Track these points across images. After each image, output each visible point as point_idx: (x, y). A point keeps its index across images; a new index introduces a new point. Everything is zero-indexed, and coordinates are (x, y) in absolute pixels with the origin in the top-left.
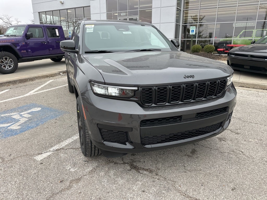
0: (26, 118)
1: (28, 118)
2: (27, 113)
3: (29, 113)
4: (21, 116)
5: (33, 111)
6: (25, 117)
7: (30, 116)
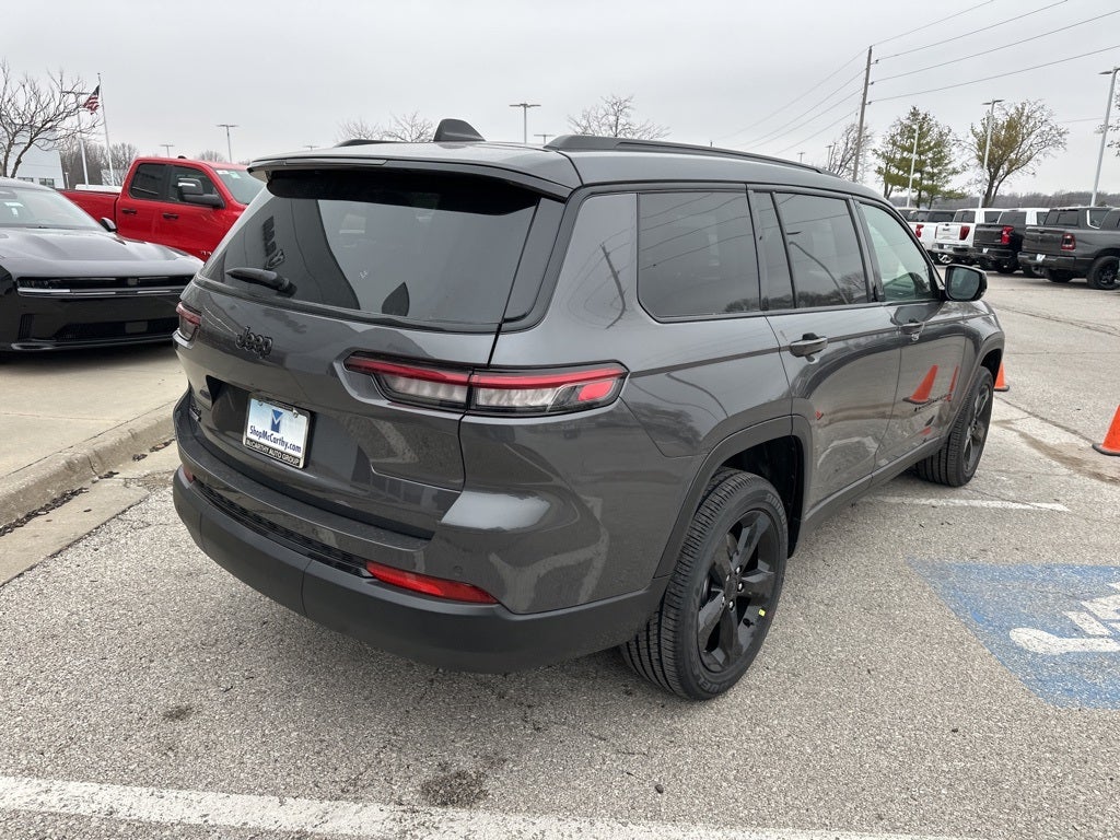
0: (1088, 612)
1: (1081, 609)
2: (1089, 637)
3: (1077, 631)
4: (1112, 629)
5: (1053, 639)
6: (1096, 617)
7: (1072, 615)
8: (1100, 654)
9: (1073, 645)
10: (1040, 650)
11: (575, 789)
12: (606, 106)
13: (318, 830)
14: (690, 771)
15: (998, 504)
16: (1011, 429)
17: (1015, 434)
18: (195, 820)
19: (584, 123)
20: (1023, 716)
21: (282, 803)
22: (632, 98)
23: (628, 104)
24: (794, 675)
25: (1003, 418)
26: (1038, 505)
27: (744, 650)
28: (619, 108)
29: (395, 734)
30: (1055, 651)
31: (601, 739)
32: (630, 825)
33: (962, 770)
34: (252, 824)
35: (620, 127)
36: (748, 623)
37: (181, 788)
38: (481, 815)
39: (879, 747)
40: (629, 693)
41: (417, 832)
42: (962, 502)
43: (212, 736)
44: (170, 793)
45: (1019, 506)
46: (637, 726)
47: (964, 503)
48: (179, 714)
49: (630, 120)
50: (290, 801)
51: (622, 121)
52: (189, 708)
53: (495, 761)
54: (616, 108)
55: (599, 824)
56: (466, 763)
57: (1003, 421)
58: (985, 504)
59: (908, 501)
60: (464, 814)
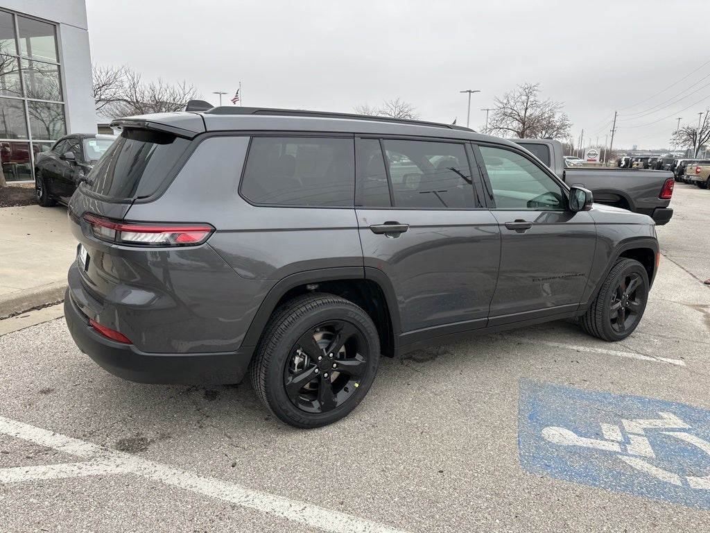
8: (597, 450)
9: (584, 442)
10: (555, 441)
11: (192, 456)
12: (521, 90)
13: (58, 449)
14: (260, 461)
15: (630, 355)
16: (703, 311)
17: (702, 314)
18: (13, 434)
19: (505, 101)
20: (496, 473)
21: (53, 435)
22: (538, 84)
23: (536, 88)
24: (373, 426)
25: (704, 304)
26: (663, 359)
27: (337, 405)
28: (529, 91)
29: (131, 417)
30: (566, 443)
31: (229, 437)
32: (202, 478)
33: (421, 492)
34: (33, 440)
35: (529, 103)
36: (346, 390)
37: (19, 421)
38: (135, 457)
39: (383, 471)
40: (266, 419)
41: (98, 459)
42: (604, 350)
43: (52, 403)
44: (12, 422)
45: (648, 358)
46: (254, 435)
47: (604, 351)
48: (46, 392)
49: (536, 99)
50: (58, 435)
51: (532, 99)
52: (53, 390)
53: (164, 437)
54: (527, 90)
55: (186, 474)
56: (150, 435)
57: (701, 306)
58: (619, 354)
59: (561, 346)
60: (127, 455)
